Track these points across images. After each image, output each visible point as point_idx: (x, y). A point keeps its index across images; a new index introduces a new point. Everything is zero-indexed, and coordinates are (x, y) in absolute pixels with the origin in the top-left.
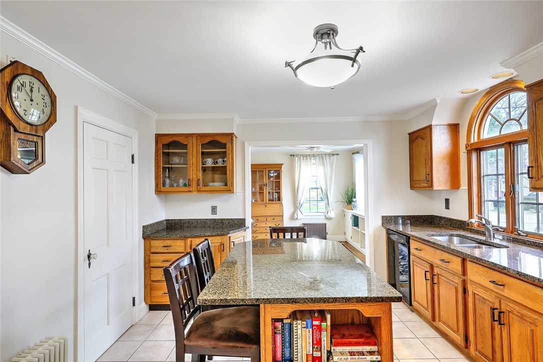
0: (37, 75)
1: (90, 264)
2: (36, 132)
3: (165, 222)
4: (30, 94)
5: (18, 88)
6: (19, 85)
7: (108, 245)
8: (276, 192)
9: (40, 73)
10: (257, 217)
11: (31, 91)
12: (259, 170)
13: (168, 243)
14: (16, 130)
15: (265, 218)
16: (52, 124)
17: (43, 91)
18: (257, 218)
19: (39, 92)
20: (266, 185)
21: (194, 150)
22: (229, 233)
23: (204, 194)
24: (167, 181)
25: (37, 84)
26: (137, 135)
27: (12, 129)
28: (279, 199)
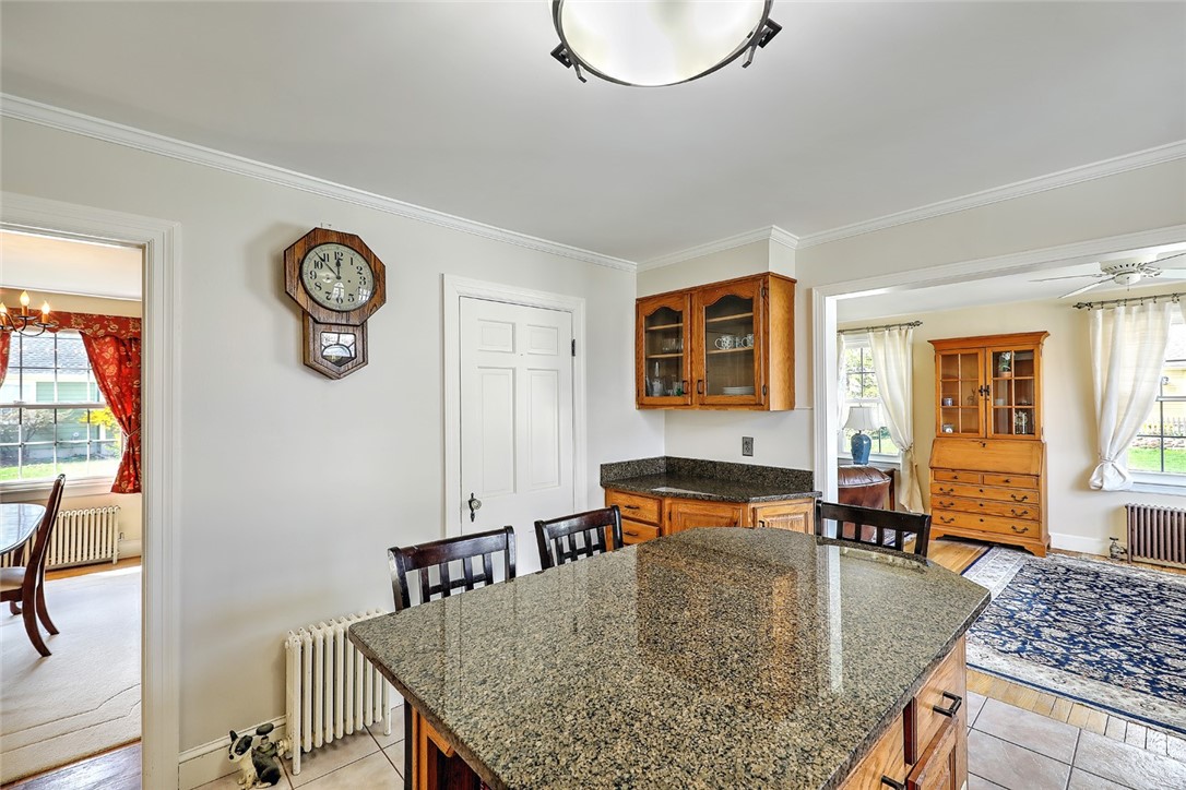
0: (351, 241)
1: (473, 516)
2: (348, 320)
3: (663, 462)
4: (335, 270)
5: (316, 265)
6: (318, 259)
7: (515, 491)
8: (1023, 410)
9: (353, 237)
10: (953, 470)
11: (338, 264)
12: (965, 352)
13: (637, 501)
14: (315, 321)
15: (979, 476)
16: (377, 307)
17: (359, 261)
18: (954, 474)
19: (353, 264)
20: (987, 391)
21: (695, 323)
22: (747, 502)
23: (713, 411)
24: (657, 385)
25: (347, 253)
26: (582, 306)
27: (311, 319)
28: (1031, 429)
